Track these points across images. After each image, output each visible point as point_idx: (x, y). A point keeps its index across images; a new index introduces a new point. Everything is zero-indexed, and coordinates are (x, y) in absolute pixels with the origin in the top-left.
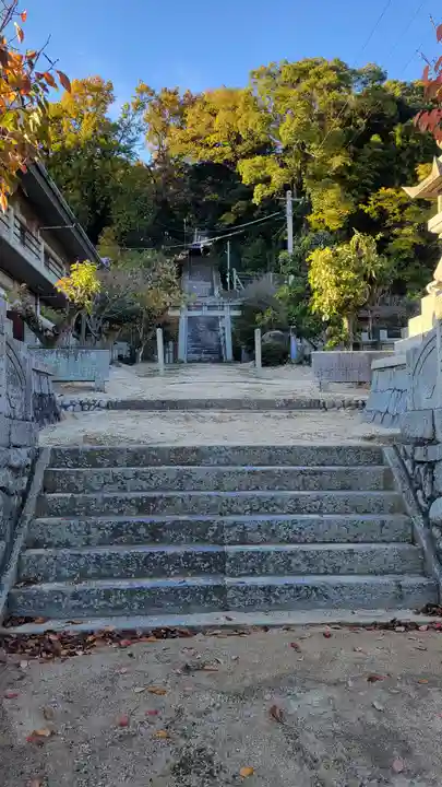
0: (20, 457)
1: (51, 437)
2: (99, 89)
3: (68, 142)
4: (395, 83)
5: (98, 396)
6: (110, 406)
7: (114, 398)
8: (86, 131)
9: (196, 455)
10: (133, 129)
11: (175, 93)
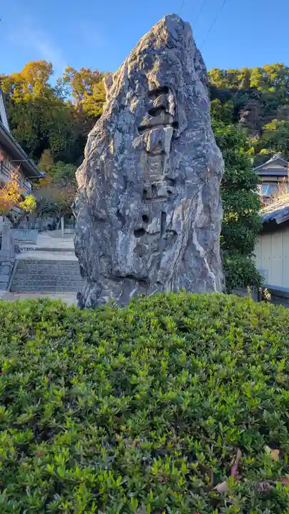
0: (13, 260)
1: (19, 257)
2: (44, 67)
3: (25, 98)
4: (216, 70)
5: (34, 247)
6: (37, 249)
7: (39, 247)
8: (36, 93)
9: (55, 262)
10: (63, 92)
11: (89, 71)
